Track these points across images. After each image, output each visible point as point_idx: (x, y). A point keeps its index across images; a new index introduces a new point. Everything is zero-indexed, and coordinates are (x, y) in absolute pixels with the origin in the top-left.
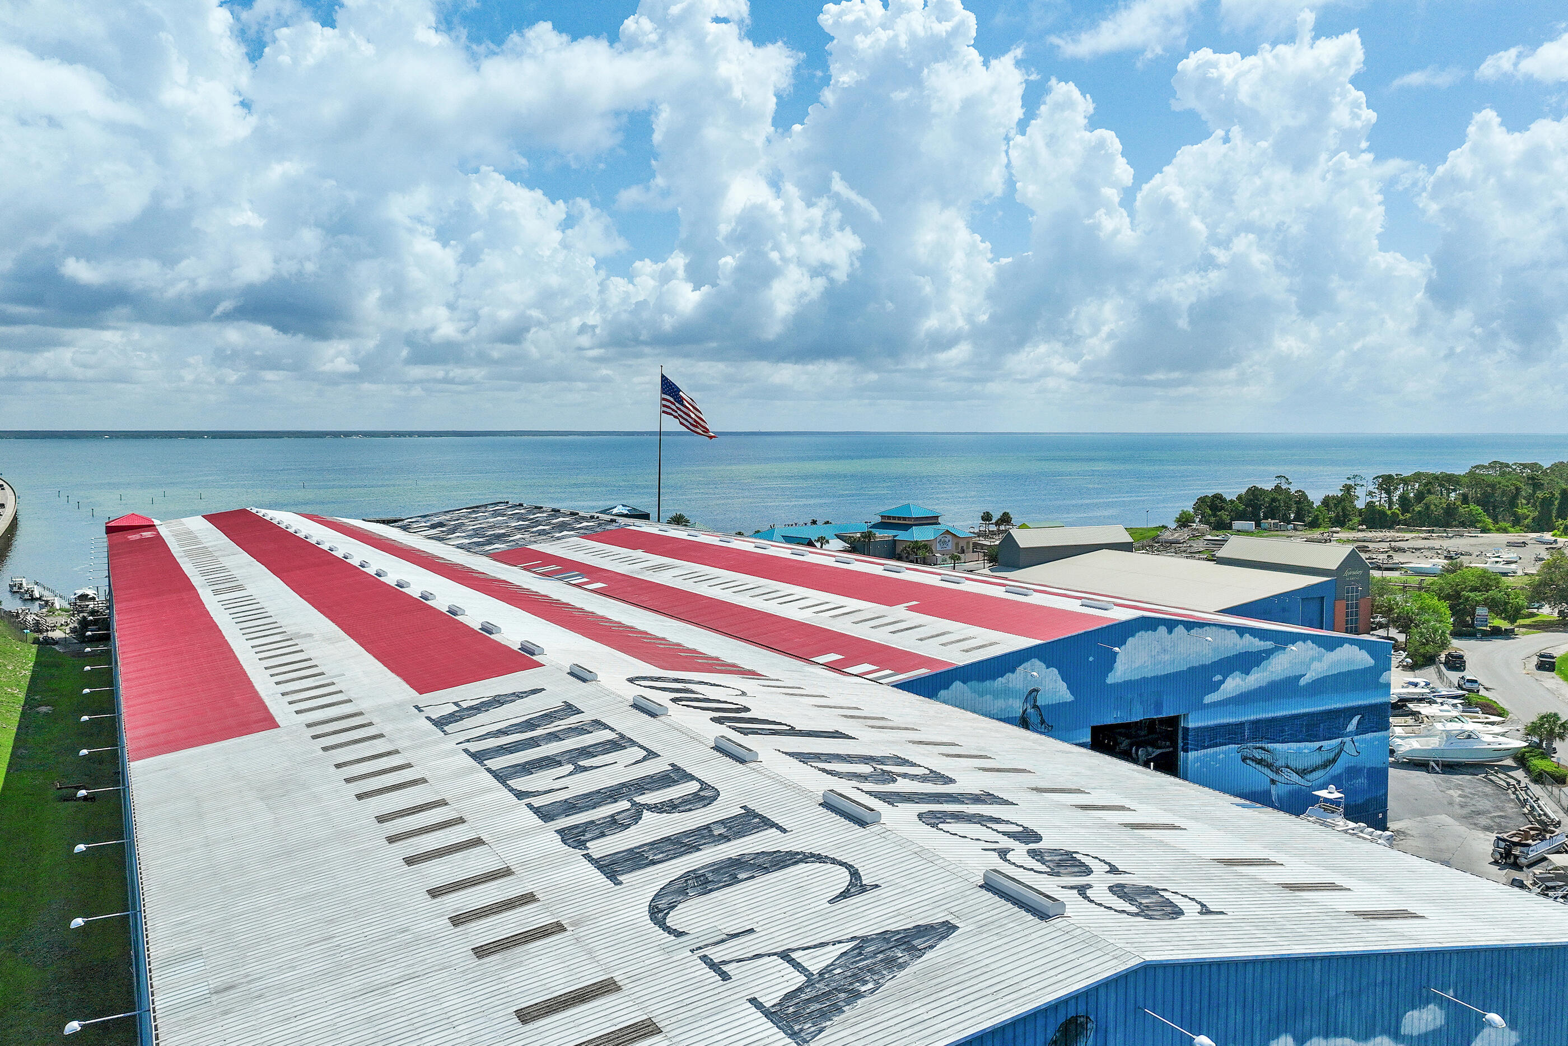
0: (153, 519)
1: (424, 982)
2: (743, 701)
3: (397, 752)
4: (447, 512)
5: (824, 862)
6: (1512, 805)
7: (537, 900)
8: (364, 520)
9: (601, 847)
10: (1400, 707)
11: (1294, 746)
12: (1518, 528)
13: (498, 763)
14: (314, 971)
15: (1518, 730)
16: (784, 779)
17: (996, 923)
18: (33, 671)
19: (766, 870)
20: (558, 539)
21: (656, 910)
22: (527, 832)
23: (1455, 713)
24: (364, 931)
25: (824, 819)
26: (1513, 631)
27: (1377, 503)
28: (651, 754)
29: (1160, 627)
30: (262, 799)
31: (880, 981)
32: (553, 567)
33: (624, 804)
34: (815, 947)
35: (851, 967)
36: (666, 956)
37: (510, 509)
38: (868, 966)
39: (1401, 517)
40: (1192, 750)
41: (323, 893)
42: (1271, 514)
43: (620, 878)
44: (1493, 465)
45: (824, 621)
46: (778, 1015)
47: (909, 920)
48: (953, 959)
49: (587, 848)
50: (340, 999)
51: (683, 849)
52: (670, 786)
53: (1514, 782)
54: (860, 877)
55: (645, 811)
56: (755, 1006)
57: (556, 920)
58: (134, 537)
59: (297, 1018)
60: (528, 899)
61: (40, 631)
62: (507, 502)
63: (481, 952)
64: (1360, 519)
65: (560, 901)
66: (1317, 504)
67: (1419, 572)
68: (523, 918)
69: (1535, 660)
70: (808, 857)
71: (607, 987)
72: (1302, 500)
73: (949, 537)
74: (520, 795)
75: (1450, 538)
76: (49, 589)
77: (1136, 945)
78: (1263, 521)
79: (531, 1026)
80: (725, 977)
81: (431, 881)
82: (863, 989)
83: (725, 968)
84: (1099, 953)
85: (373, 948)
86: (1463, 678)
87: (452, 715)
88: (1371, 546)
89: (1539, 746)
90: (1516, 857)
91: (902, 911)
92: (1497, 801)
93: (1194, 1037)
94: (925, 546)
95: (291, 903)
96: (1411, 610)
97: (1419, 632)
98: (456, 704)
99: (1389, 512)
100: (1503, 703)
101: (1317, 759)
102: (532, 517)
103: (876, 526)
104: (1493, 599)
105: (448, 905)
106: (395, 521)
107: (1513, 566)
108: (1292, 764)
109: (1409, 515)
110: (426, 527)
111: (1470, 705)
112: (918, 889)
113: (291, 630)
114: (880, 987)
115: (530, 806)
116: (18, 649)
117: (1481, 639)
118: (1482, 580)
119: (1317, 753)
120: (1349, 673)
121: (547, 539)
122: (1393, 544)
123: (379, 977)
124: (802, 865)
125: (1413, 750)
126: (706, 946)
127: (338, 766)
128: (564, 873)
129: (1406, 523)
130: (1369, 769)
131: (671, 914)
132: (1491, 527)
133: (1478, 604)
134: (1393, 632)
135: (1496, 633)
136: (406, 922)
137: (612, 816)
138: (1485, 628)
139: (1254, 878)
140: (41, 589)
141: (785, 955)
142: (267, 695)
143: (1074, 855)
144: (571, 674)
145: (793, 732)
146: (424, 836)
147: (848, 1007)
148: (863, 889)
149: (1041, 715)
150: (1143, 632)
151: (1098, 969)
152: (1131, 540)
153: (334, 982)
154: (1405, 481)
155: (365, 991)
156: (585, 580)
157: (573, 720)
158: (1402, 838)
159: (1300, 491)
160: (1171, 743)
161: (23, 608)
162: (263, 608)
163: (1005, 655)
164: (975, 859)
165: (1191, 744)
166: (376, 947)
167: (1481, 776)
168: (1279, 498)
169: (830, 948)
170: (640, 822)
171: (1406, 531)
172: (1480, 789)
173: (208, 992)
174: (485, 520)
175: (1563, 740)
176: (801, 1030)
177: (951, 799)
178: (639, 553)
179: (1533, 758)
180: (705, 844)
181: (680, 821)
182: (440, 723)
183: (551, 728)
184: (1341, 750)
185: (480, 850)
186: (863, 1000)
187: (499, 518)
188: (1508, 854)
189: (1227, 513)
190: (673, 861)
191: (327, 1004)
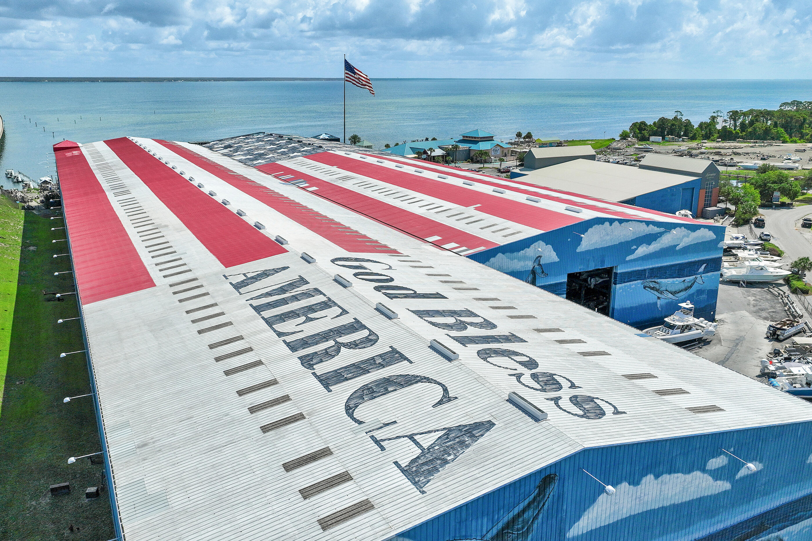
0: (78, 143)
1: (238, 445)
2: (390, 274)
3: (216, 305)
4: (232, 138)
5: (431, 382)
6: (779, 305)
7: (291, 400)
8: (189, 143)
9: (322, 368)
10: (728, 251)
11: (670, 280)
12: (802, 140)
13: (268, 314)
14: (185, 437)
15: (787, 265)
16: (411, 330)
17: (513, 422)
18: (24, 226)
19: (402, 386)
20: (292, 157)
21: (349, 408)
22: (283, 358)
23: (756, 256)
24: (207, 414)
25: (430, 356)
26: (792, 204)
27: (728, 127)
28: (344, 312)
29: (606, 222)
30: (151, 331)
31: (457, 454)
32: (290, 176)
33: (331, 343)
34: (426, 433)
35: (443, 445)
36: (354, 435)
37: (266, 137)
38: (451, 445)
39: (740, 134)
40: (618, 284)
41: (185, 391)
42: (671, 133)
43: (331, 388)
44: (793, 103)
45: (432, 216)
46: (408, 472)
47: (471, 419)
48: (492, 443)
49: (314, 369)
50: (198, 454)
51: (361, 371)
52: (354, 332)
53: (782, 293)
54: (448, 392)
55: (342, 347)
56: (397, 466)
57: (300, 412)
58: (69, 154)
59: (179, 464)
60: (286, 398)
61: (25, 202)
62: (264, 133)
63: (265, 429)
64: (718, 135)
65: (302, 401)
66: (696, 126)
67: (746, 168)
68: (284, 410)
69: (801, 222)
70: (423, 379)
71: (325, 453)
72: (688, 124)
73: (499, 148)
74: (280, 334)
75: (766, 146)
76: (26, 176)
77: (581, 437)
78: (666, 136)
79: (290, 473)
80: (383, 448)
81: (238, 386)
82: (449, 458)
83: (382, 443)
84: (563, 442)
85: (212, 425)
86: (762, 233)
87: (243, 282)
88: (722, 151)
89: (797, 273)
90: (778, 335)
91: (468, 414)
92: (772, 303)
93: (606, 486)
94: (486, 153)
95: (171, 396)
96: (740, 194)
97: (743, 207)
98: (244, 274)
99: (734, 132)
100: (782, 248)
101: (683, 286)
102: (278, 143)
103: (460, 141)
104: (784, 188)
105: (247, 400)
106: (205, 143)
107: (797, 165)
108: (669, 289)
109: (744, 133)
110: (222, 147)
111: (764, 249)
112: (477, 401)
113: (157, 222)
114: (457, 457)
115: (284, 341)
116: (15, 213)
117: (775, 209)
118: (779, 178)
119: (682, 284)
120: (703, 243)
121: (286, 157)
122: (735, 150)
123: (216, 442)
124: (420, 384)
125: (732, 275)
126: (373, 430)
127: (188, 312)
128: (303, 384)
129: (742, 137)
130: (708, 291)
131: (356, 410)
132: (788, 140)
133: (775, 190)
134: (729, 206)
135: (783, 205)
136: (227, 410)
137: (326, 349)
138: (777, 203)
139: (641, 387)
140: (22, 176)
141: (411, 437)
142: (148, 265)
143: (554, 376)
144: (302, 258)
145: (416, 295)
146: (233, 358)
147: (441, 469)
148: (450, 400)
149: (542, 269)
150: (597, 225)
151: (561, 452)
152: (595, 153)
153: (194, 444)
154: (745, 114)
155: (210, 450)
156: (307, 185)
157: (304, 288)
158: (722, 324)
159: (687, 120)
160: (608, 276)
161: (15, 189)
162: (141, 207)
163: (525, 239)
164: (505, 382)
165: (618, 281)
166: (214, 424)
167: (765, 289)
168: (676, 123)
169: (433, 434)
170: (340, 354)
171: (741, 142)
172: (764, 296)
173: (134, 447)
174: (252, 144)
175: (810, 271)
176: (419, 481)
177: (494, 340)
178: (335, 169)
179: (793, 280)
180: (372, 369)
181: (359, 354)
182: (237, 287)
183: (294, 292)
184: (695, 281)
185: (262, 368)
186: (449, 465)
187: (260, 143)
188: (774, 333)
189: (647, 132)
190: (357, 379)
191: (192, 456)
